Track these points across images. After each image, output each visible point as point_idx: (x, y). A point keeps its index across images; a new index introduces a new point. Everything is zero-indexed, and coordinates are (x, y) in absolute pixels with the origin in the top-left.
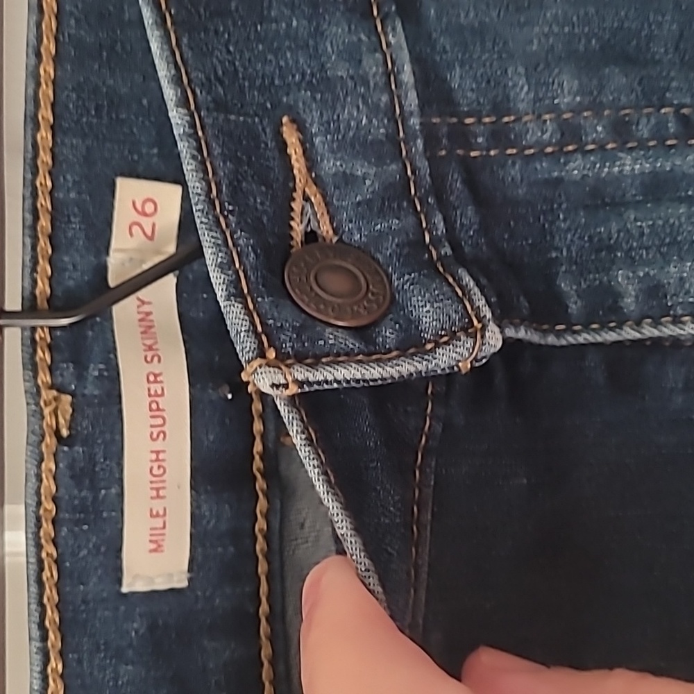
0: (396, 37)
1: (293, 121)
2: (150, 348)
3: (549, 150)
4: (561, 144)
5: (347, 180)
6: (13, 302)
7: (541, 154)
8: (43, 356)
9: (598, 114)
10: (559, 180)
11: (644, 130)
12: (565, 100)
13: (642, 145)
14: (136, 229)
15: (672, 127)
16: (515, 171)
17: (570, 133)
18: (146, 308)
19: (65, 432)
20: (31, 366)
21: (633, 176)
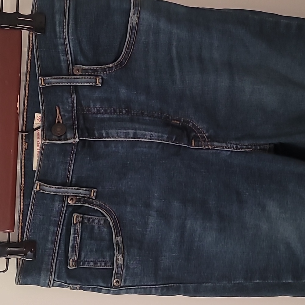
0: (75, 96)
1: (58, 107)
2: (38, 137)
3: (95, 113)
4: (97, 112)
5: (64, 115)
6: (20, 130)
7: (94, 114)
8: (24, 137)
9: (102, 109)
10: (96, 117)
11: (109, 111)
12: (98, 106)
13: (108, 113)
14: (38, 120)
15: (113, 111)
16: (90, 115)
17: (98, 111)
18: (39, 131)
19: (26, 148)
20: (22, 139)
21: (107, 117)
